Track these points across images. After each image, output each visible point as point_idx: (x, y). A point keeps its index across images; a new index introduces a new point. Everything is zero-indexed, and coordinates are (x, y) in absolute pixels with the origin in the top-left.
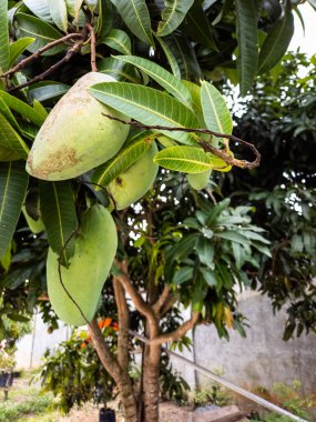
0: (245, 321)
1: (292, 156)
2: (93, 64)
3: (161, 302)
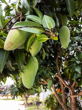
2: (21, 21)
3: (74, 85)
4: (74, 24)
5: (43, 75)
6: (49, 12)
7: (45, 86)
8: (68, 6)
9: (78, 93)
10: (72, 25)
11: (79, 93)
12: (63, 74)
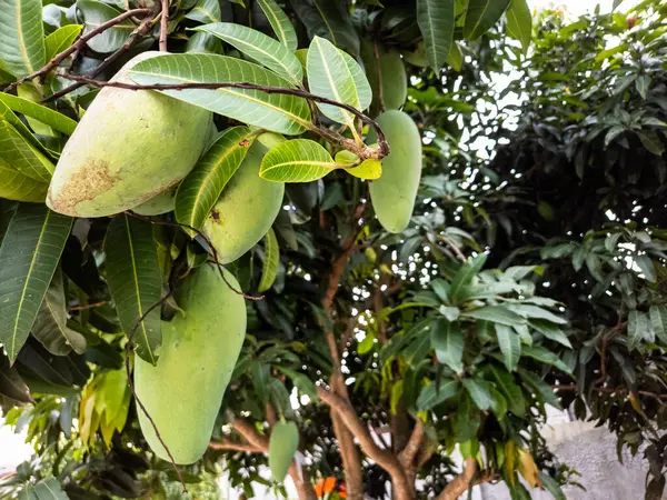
0: (574, 477)
1: (611, 179)
2: (162, 46)
3: (413, 446)
4: (427, 108)
5: (244, 393)
6: (323, 24)
7: (247, 465)
8: (424, 11)
9: (432, 494)
10: (419, 111)
11: (437, 494)
12: (355, 388)
